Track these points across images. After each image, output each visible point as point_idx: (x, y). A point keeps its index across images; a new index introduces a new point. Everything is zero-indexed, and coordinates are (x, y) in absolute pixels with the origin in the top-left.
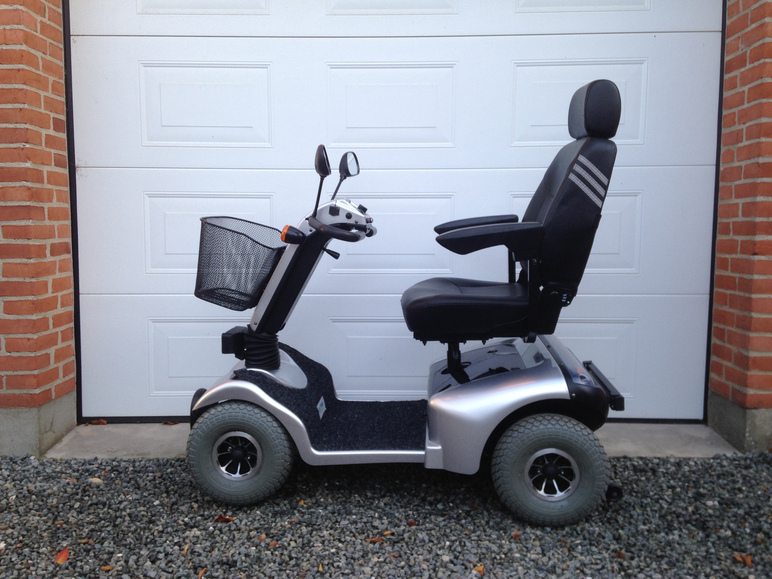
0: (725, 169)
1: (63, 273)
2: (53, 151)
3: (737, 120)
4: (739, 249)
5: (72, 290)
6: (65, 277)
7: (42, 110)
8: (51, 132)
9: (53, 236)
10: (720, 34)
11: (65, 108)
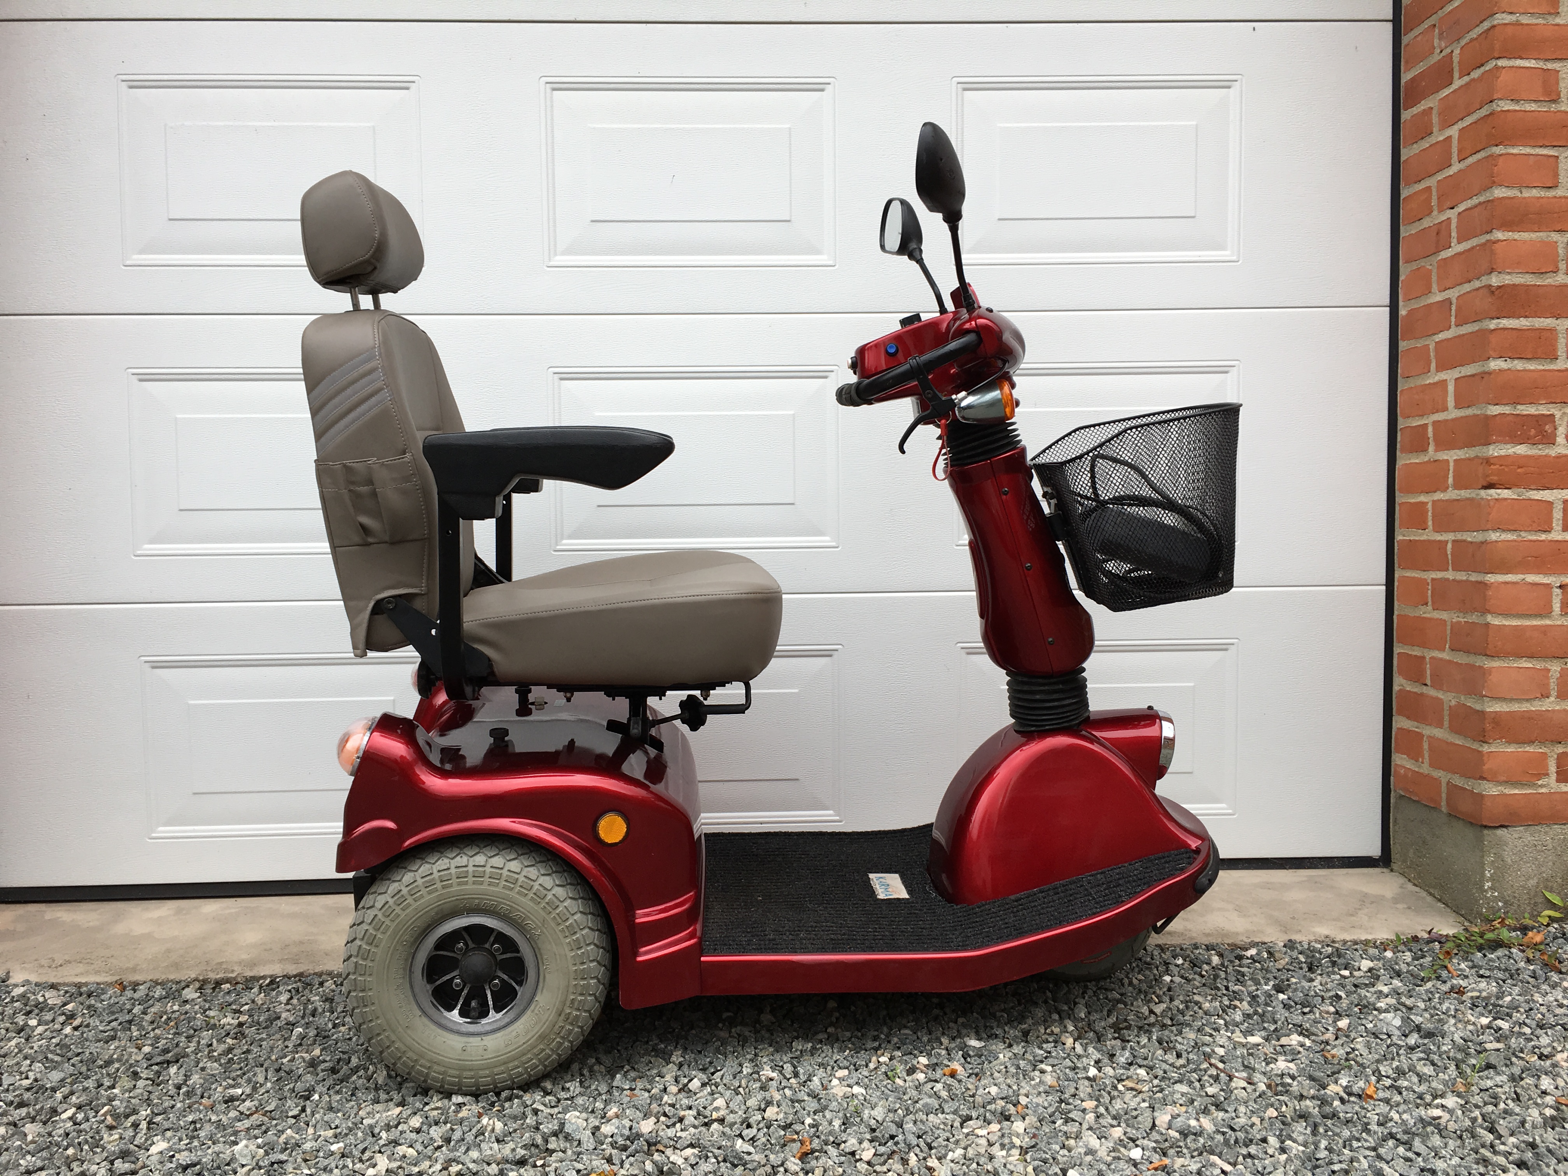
0: (1411, 312)
3: (1434, 202)
4: (1450, 480)
10: (1390, 26)
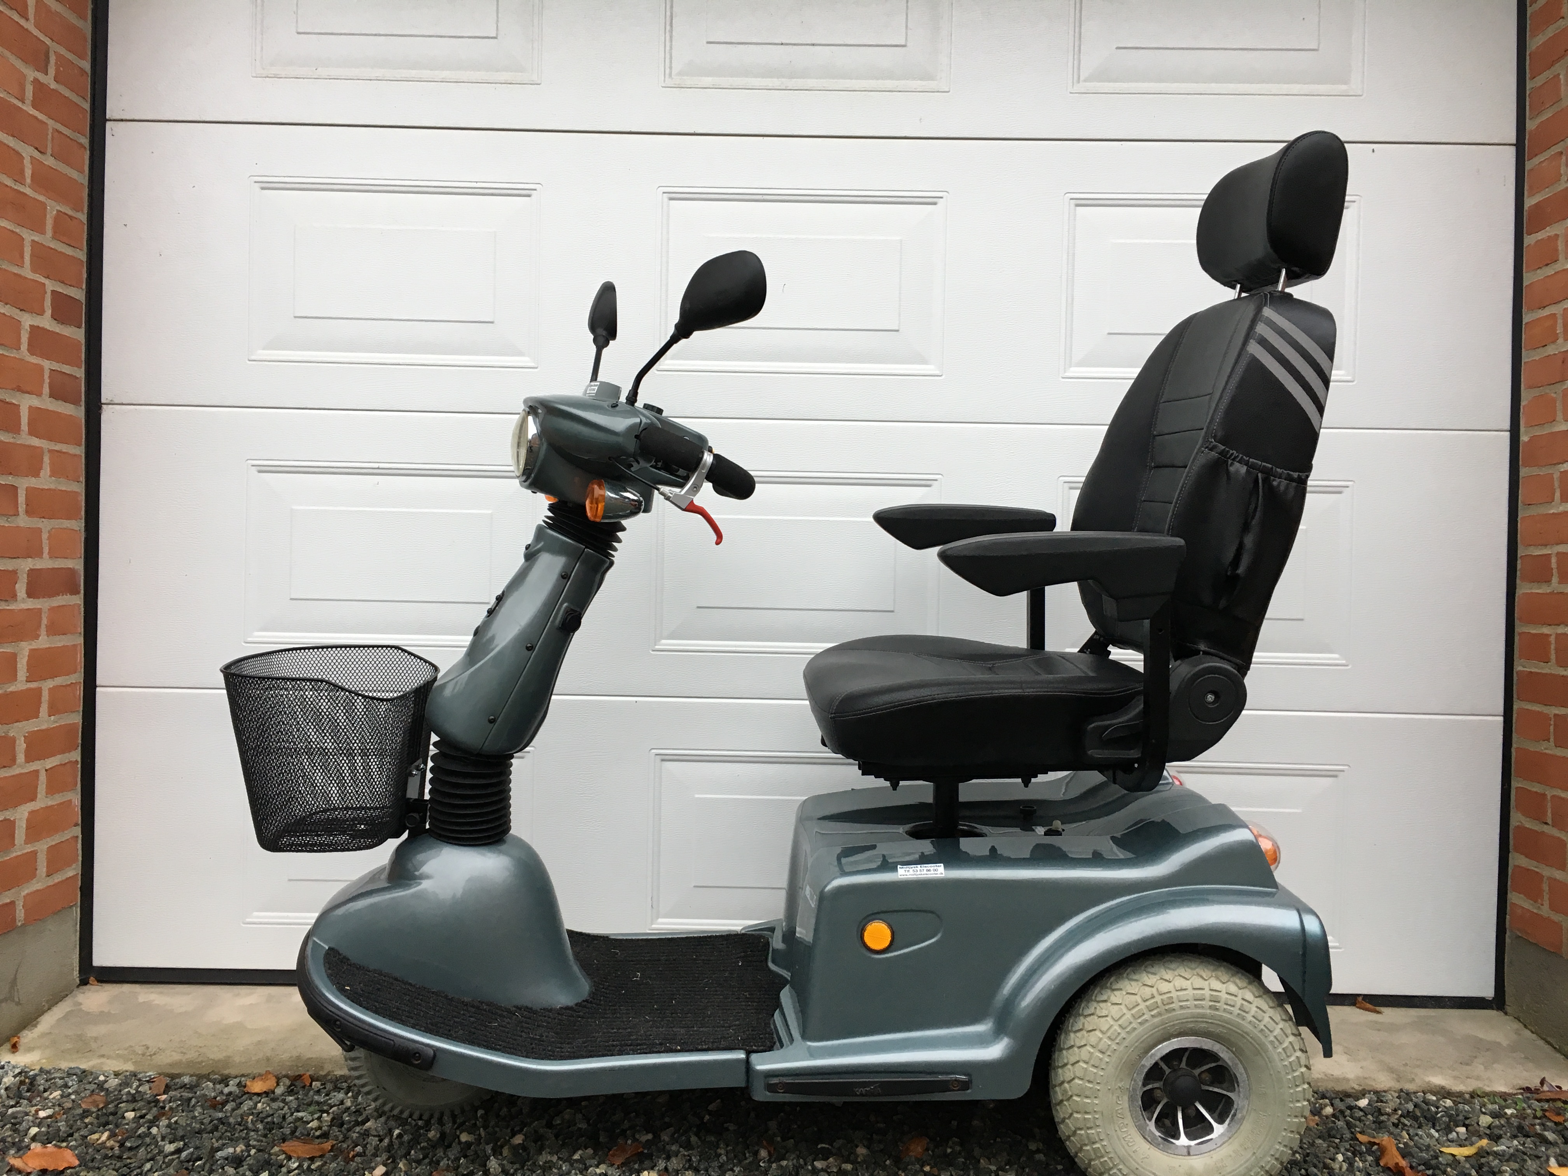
0: (1533, 439)
1: (57, 638)
2: (47, 365)
3: (1559, 330)
5: (78, 677)
6: (63, 646)
7: (27, 272)
8: (46, 322)
9: (37, 553)
11: (85, 276)
